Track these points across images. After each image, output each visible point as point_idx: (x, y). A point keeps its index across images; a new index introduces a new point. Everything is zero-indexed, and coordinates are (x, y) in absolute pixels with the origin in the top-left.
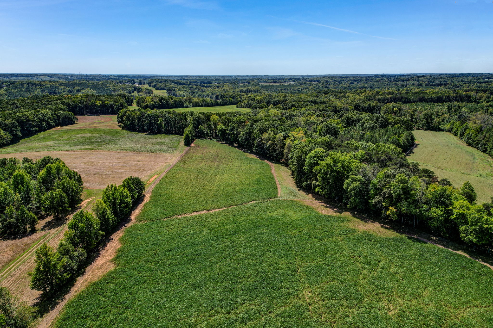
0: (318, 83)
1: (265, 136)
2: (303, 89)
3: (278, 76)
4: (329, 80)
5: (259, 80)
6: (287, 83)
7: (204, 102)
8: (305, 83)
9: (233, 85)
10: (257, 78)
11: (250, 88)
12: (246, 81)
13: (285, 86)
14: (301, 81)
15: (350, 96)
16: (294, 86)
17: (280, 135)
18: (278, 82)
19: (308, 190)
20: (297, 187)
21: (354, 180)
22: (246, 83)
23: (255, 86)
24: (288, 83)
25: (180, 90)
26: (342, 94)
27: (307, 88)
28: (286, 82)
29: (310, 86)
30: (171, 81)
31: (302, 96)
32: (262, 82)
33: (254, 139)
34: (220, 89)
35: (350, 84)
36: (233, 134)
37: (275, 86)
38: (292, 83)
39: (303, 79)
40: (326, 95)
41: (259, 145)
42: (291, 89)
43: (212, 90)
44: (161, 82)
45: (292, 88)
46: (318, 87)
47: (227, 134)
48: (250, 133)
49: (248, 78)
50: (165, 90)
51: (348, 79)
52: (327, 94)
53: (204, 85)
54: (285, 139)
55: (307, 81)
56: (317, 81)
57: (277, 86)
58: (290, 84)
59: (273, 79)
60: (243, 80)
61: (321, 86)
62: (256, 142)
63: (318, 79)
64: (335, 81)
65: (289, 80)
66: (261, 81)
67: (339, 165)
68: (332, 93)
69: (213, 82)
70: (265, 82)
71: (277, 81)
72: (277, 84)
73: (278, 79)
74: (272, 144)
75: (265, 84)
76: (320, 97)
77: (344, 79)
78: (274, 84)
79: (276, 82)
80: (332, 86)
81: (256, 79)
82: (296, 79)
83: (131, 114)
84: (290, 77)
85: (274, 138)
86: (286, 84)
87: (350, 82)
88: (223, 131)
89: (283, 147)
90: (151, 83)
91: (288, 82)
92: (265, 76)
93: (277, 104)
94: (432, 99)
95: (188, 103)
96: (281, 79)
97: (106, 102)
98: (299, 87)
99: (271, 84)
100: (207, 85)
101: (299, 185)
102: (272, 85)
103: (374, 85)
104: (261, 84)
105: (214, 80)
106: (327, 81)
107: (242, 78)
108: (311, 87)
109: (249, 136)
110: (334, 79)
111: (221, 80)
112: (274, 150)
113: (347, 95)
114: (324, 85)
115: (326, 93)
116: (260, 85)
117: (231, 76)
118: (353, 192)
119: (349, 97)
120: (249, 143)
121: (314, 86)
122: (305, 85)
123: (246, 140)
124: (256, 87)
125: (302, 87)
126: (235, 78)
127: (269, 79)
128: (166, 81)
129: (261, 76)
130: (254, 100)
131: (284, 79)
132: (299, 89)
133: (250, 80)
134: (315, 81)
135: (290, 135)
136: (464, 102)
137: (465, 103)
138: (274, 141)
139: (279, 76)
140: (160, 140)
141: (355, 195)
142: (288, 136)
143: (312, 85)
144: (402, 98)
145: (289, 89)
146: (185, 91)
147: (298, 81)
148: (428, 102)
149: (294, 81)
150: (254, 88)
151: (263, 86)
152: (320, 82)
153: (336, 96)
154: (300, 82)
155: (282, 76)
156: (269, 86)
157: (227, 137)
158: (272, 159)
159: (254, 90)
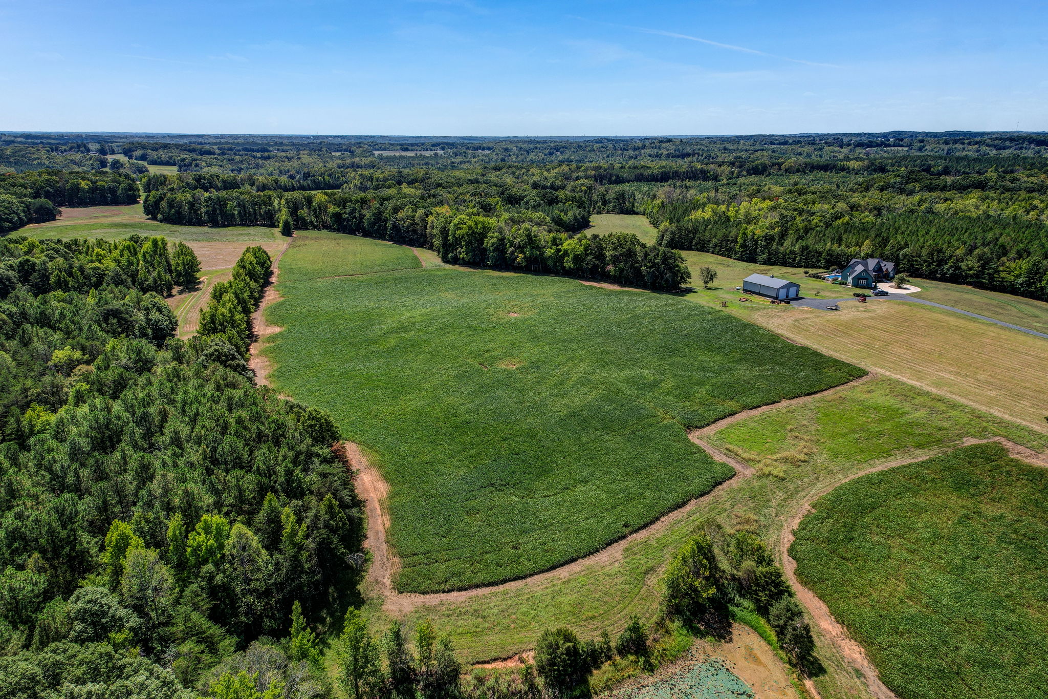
0: (489, 152)
1: (401, 215)
2: (461, 163)
3: (410, 137)
4: (510, 146)
5: (370, 145)
6: (429, 152)
7: (276, 183)
8: (464, 152)
9: (319, 155)
10: (366, 142)
11: (356, 160)
12: (344, 147)
13: (426, 157)
14: (457, 148)
15: (536, 173)
16: (444, 157)
17: (420, 212)
18: (412, 150)
19: (455, 261)
20: (444, 262)
21: (492, 237)
22: (346, 150)
23: (366, 157)
24: (432, 153)
25: (210, 165)
26: (524, 170)
27: (468, 162)
28: (427, 150)
29: (474, 157)
30: (177, 146)
31: (457, 173)
32: (378, 150)
33: (387, 220)
34: (295, 163)
35: (545, 155)
36: (355, 217)
37: (406, 157)
38: (440, 152)
39: (462, 145)
40: (498, 173)
41: (395, 226)
42: (438, 163)
43: (277, 164)
44: (156, 150)
45: (441, 161)
46: (488, 160)
47: (344, 220)
48: (380, 213)
49: (346, 141)
50: (174, 164)
51: (545, 145)
52: (499, 170)
53: (255, 154)
54: (427, 217)
55: (468, 148)
56: (489, 149)
57: (410, 157)
58: (436, 154)
59: (400, 145)
60: (337, 145)
61: (495, 158)
62: (389, 225)
63: (491, 145)
64: (521, 148)
65: (433, 145)
66: (377, 147)
67: (479, 226)
68: (508, 168)
69: (271, 149)
70: (384, 150)
71: (410, 148)
72: (411, 154)
73: (412, 145)
74: (412, 224)
75: (385, 154)
76: (487, 175)
77: (538, 146)
78: (404, 154)
79: (407, 150)
80: (514, 158)
81: (364, 144)
82: (447, 144)
83: (175, 198)
84: (435, 141)
85: (413, 217)
86: (428, 154)
87: (547, 152)
88: (337, 216)
89: (426, 228)
90: (130, 150)
91: (431, 150)
92: (383, 137)
93: (413, 183)
94: (654, 176)
95: (247, 186)
96: (417, 145)
97: (99, 183)
98: (453, 160)
99: (397, 154)
100: (262, 155)
101: (445, 260)
102: (401, 156)
103: (586, 157)
104: (377, 153)
105: (272, 146)
106: (506, 150)
107: (333, 142)
108: (476, 160)
109: (378, 217)
110: (520, 145)
111: (287, 145)
112: (415, 231)
113: (530, 173)
114: (501, 157)
115: (497, 169)
116: (376, 155)
117: (307, 137)
118: (491, 248)
119: (533, 175)
120: (379, 227)
121: (481, 157)
122: (465, 156)
123: (374, 224)
124: (370, 159)
125: (459, 159)
126: (319, 141)
127: (391, 144)
128: (165, 146)
129: (374, 137)
130: (372, 179)
131: (423, 144)
132: (453, 163)
133: (350, 145)
134: (483, 149)
135: (432, 211)
136: (698, 179)
137: (699, 182)
138: (414, 220)
139: (413, 137)
140: (240, 232)
141: (494, 251)
142: (432, 214)
143: (478, 156)
144: (611, 175)
145: (433, 162)
146: (221, 166)
147: (451, 149)
148: (648, 181)
149: (443, 149)
150: (365, 161)
151: (381, 158)
152: (493, 152)
153: (514, 173)
154: (455, 150)
155: (418, 137)
156: (395, 157)
157: (345, 223)
158: (412, 243)
159: (366, 165)
